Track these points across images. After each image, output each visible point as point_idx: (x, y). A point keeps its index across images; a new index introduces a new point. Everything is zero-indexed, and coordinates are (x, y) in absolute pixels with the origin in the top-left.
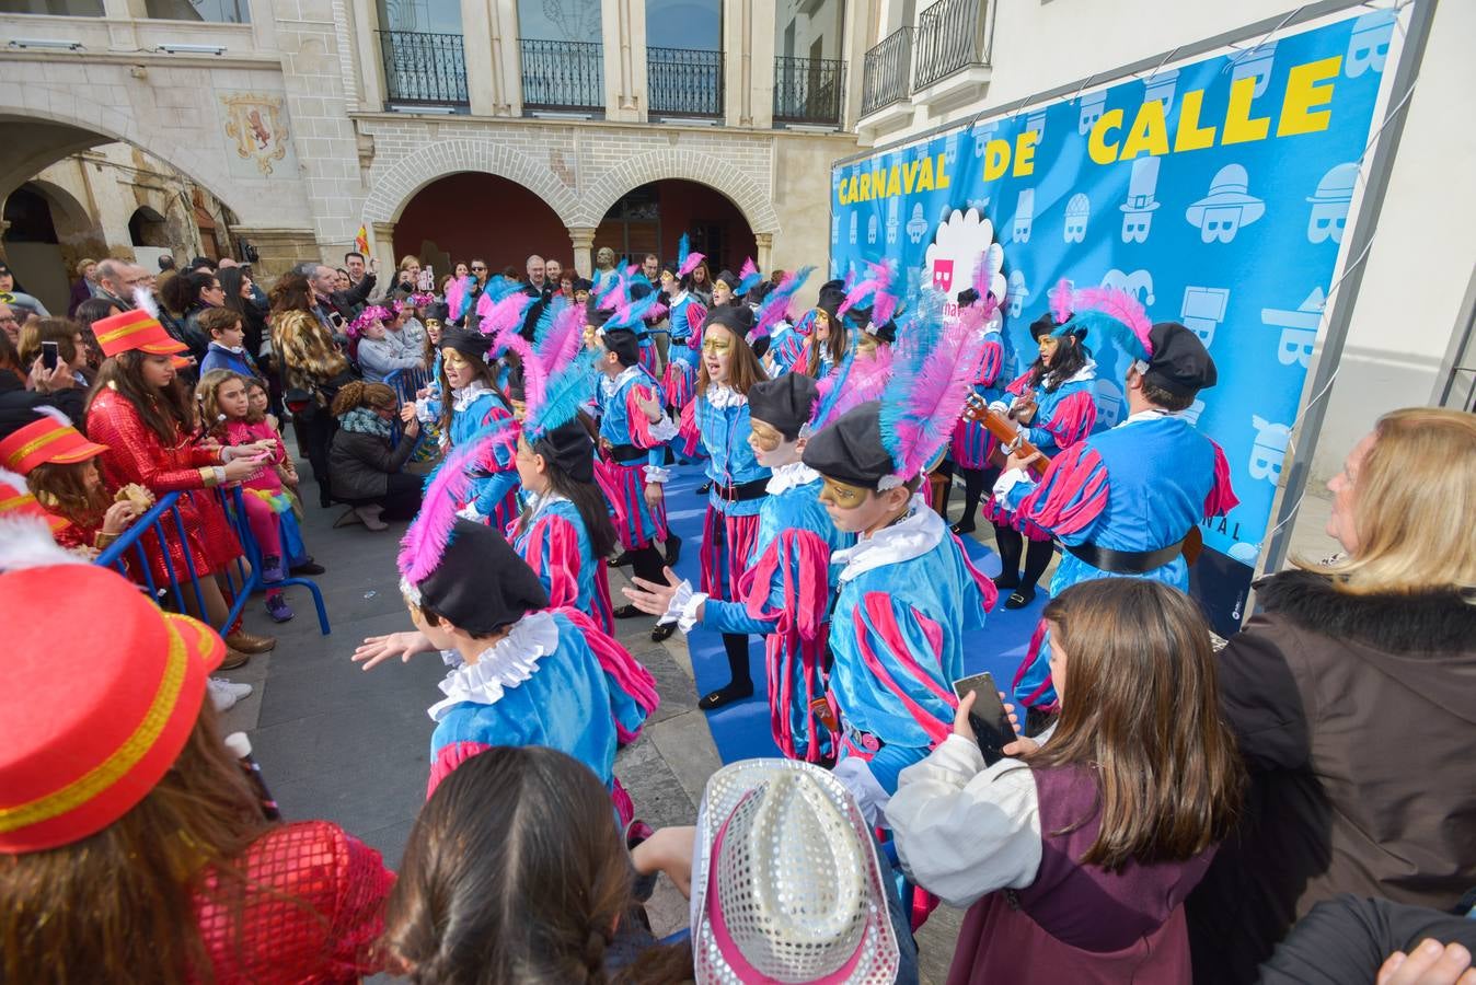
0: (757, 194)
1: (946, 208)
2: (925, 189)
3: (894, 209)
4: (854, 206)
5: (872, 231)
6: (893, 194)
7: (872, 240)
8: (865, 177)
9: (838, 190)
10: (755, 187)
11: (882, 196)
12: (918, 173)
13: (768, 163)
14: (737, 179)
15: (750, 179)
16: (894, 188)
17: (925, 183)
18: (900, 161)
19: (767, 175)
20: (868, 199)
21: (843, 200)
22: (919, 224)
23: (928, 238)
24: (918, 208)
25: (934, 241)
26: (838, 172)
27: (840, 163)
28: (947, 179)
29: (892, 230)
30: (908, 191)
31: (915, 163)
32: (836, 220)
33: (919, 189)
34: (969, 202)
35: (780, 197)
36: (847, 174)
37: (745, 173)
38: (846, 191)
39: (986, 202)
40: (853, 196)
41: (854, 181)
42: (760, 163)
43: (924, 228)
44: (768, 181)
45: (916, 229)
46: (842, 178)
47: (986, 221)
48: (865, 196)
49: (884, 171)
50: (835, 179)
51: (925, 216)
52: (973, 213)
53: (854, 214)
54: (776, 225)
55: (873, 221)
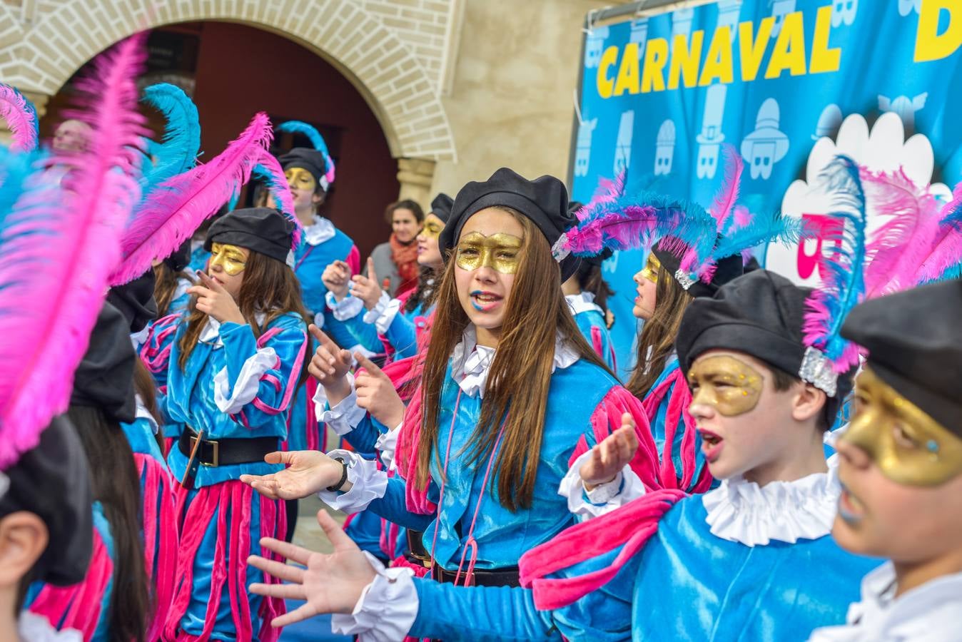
0: (412, 77)
1: (829, 112)
2: (785, 72)
3: (714, 110)
4: (628, 101)
5: (664, 151)
6: (716, 81)
7: (662, 169)
8: (656, 45)
9: (595, 70)
10: (410, 64)
11: (690, 83)
12: (772, 42)
13: (443, 20)
14: (374, 40)
15: (402, 44)
16: (720, 68)
17: (788, 60)
18: (735, 16)
19: (440, 43)
20: (659, 87)
21: (606, 89)
22: (772, 141)
23: (789, 170)
24: (770, 110)
25: (801, 174)
26: (598, 34)
27: (604, 16)
28: (837, 53)
29: (709, 149)
30: (749, 74)
31: (767, 25)
32: (587, 127)
33: (773, 72)
34: (883, 100)
35: (459, 88)
36: (619, 37)
37: (393, 33)
38: (614, 71)
39: (919, 102)
40: (628, 82)
41: (632, 51)
42: (424, 17)
43: (782, 148)
44: (439, 54)
45: (762, 151)
46: (607, 44)
47: (920, 141)
48: (653, 81)
49: (699, 35)
50: (592, 46)
51: (785, 125)
52: (890, 124)
53: (627, 120)
54: (445, 145)
55: (668, 132)
